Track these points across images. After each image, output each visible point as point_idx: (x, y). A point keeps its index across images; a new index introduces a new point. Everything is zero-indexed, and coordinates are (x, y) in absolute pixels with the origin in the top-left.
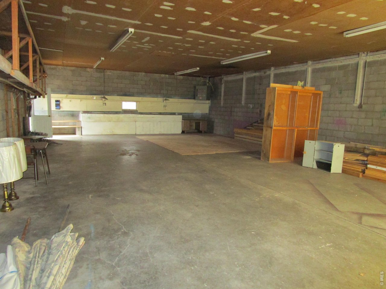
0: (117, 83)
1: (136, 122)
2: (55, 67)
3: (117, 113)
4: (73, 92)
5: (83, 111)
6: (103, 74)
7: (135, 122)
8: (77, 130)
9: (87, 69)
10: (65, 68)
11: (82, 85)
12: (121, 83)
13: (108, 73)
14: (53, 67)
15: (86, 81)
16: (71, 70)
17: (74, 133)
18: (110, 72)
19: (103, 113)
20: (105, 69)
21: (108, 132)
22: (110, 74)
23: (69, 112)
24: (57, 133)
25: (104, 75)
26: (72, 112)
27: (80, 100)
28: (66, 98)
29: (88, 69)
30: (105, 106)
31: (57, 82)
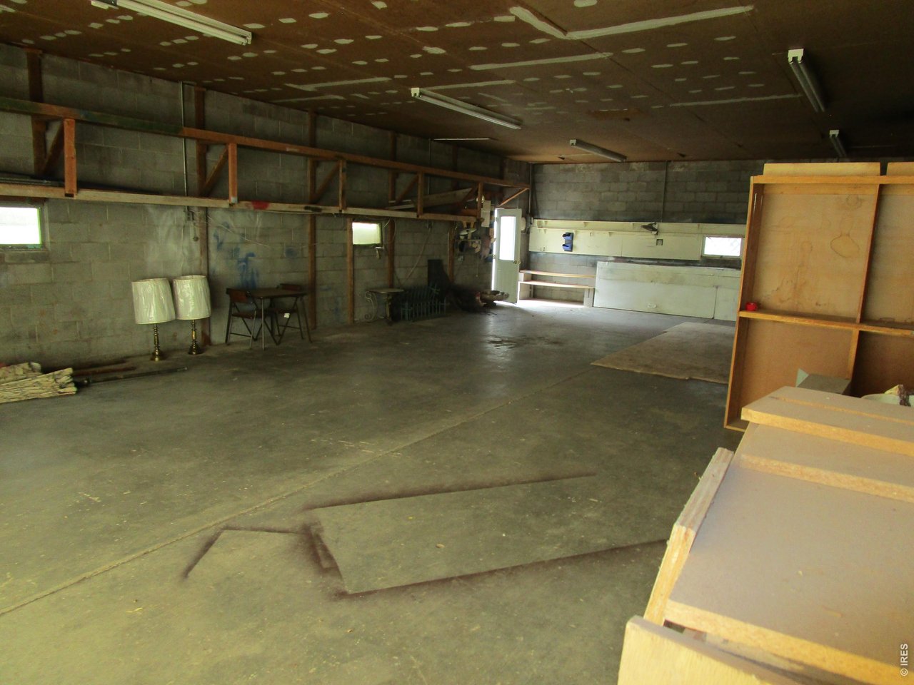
0: (695, 193)
1: (717, 287)
2: (573, 166)
3: (688, 263)
4: (600, 215)
5: (614, 257)
6: (664, 172)
7: (714, 289)
8: (586, 294)
9: (631, 164)
10: (589, 168)
11: (617, 200)
12: (706, 191)
13: (678, 168)
14: (570, 166)
15: (628, 190)
16: (602, 170)
17: (581, 302)
18: (681, 167)
19: (656, 262)
20: (670, 161)
21: (648, 306)
22: (681, 170)
23: (590, 258)
24: (564, 298)
25: (667, 173)
26: (593, 258)
27: (607, 232)
28: (585, 228)
29: (634, 164)
30: (659, 247)
31: (573, 197)
